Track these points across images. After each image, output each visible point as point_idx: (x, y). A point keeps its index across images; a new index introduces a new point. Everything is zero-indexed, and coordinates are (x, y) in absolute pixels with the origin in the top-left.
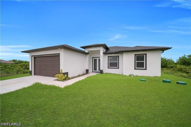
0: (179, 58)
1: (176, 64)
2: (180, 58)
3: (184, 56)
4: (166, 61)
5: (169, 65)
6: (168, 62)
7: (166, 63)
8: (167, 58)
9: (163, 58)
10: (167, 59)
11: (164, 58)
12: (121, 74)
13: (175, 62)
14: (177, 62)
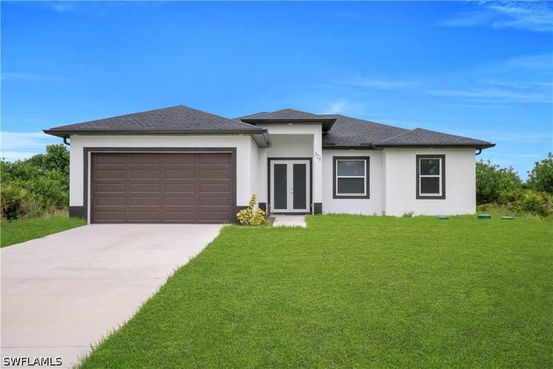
0: (535, 166)
1: (524, 187)
2: (537, 163)
3: (548, 159)
4: (494, 176)
5: (503, 193)
6: (502, 182)
7: (493, 183)
8: (498, 166)
9: (486, 166)
10: (497, 169)
11: (490, 166)
12: (380, 214)
13: (524, 179)
14: (528, 182)
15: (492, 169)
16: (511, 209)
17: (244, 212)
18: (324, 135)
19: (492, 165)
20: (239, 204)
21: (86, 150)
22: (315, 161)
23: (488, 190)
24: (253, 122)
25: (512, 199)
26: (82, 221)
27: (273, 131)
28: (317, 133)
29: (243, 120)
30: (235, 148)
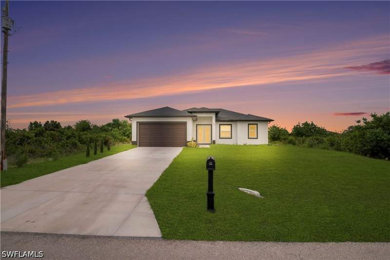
1: (290, 135)
2: (294, 126)
5: (282, 137)
6: (282, 133)
10: (280, 128)
12: (235, 144)
13: (290, 131)
14: (292, 133)
15: (278, 128)
16: (284, 143)
17: (189, 143)
18: (216, 116)
19: (278, 126)
20: (188, 140)
21: (137, 122)
22: (213, 125)
23: (276, 136)
24: (191, 112)
25: (285, 139)
26: (136, 146)
27: (199, 115)
28: (213, 116)
29: (188, 112)
30: (186, 122)
